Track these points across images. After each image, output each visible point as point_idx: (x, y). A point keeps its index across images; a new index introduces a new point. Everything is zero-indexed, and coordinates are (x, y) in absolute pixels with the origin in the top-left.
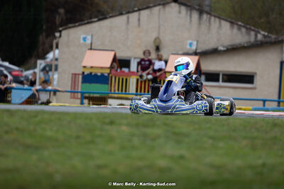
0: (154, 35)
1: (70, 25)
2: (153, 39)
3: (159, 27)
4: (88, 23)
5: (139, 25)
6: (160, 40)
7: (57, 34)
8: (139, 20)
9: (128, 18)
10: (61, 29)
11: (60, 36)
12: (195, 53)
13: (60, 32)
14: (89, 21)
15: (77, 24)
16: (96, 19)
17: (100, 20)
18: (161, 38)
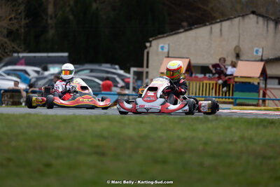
0: (235, 44)
1: (159, 36)
2: (233, 47)
3: (239, 37)
4: (175, 34)
5: (221, 34)
6: (240, 48)
7: (148, 44)
8: (221, 30)
9: (211, 28)
10: (151, 39)
11: (150, 46)
12: (262, 60)
13: (150, 42)
14: (177, 31)
15: (165, 35)
16: (182, 30)
17: (186, 31)
18: (241, 46)
